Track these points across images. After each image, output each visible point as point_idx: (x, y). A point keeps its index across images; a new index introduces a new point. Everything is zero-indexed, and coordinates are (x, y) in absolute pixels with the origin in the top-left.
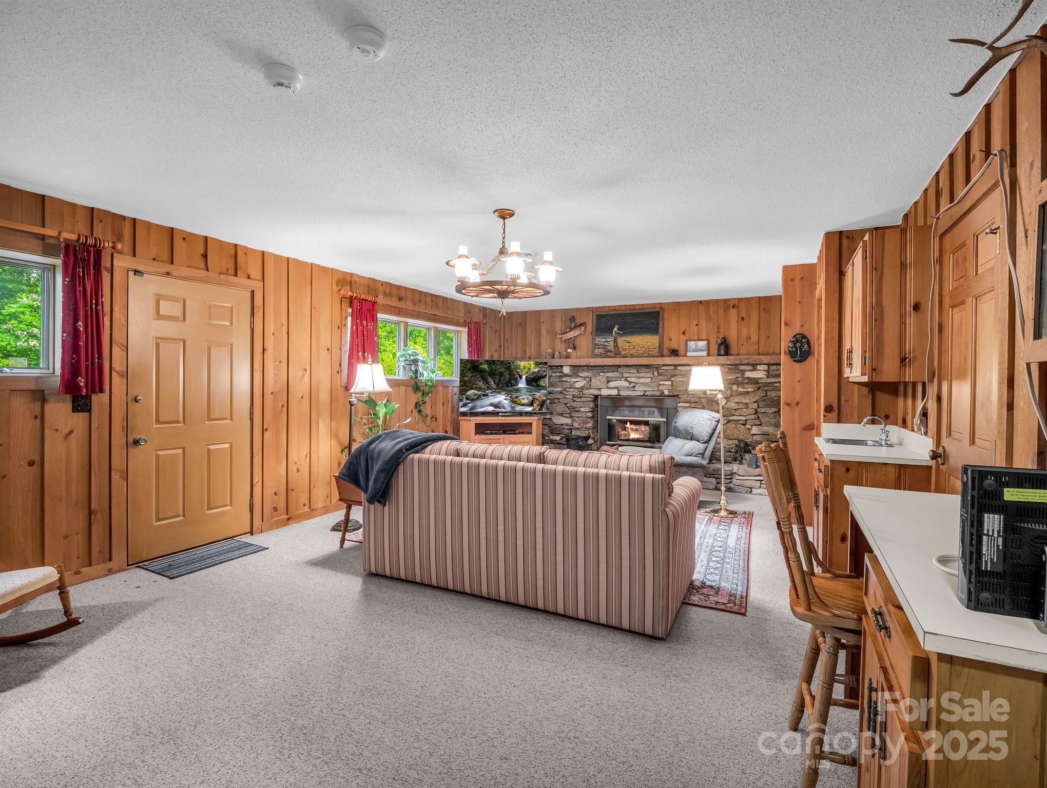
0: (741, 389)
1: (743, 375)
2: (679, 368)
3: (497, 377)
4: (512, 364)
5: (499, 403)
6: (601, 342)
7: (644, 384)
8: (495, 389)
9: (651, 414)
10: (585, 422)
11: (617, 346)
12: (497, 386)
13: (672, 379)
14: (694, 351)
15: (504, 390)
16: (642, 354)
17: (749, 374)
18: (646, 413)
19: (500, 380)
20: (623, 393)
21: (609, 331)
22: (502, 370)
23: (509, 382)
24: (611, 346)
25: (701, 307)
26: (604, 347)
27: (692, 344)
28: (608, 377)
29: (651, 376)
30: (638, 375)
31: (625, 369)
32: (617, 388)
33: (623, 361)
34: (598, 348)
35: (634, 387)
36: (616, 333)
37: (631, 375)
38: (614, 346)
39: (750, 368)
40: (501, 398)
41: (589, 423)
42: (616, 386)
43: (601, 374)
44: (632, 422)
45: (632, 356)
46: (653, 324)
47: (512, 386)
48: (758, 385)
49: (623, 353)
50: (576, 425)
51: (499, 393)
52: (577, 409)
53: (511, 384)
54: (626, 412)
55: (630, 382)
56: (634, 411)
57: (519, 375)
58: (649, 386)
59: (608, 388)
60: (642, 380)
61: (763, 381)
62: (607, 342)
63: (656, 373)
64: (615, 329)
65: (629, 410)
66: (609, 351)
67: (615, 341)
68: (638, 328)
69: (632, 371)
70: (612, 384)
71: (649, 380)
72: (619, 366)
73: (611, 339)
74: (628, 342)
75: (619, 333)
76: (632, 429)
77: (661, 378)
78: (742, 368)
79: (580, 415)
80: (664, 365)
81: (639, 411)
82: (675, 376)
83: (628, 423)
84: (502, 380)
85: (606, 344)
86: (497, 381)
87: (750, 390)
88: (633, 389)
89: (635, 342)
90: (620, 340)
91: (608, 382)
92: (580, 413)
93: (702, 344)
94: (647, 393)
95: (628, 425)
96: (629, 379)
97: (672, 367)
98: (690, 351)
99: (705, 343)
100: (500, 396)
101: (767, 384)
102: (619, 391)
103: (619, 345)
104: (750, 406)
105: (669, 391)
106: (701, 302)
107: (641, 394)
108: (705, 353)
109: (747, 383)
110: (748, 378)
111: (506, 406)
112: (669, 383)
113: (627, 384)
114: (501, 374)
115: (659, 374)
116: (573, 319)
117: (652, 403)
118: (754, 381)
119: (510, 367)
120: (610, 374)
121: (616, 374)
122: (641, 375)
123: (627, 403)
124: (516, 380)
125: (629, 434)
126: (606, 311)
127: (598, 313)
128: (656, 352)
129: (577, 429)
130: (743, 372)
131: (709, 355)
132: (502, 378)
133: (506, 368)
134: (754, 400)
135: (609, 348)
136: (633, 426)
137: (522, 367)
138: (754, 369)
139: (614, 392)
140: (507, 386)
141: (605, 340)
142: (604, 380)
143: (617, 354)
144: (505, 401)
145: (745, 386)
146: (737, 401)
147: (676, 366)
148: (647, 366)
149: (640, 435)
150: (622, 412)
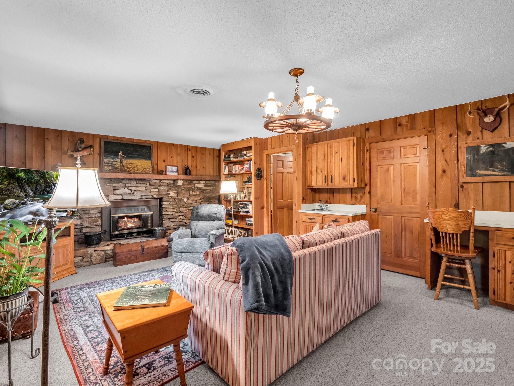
0: (194, 193)
1: (195, 185)
2: (162, 181)
3: (34, 185)
4: (46, 173)
5: (38, 210)
6: (109, 161)
7: (141, 191)
8: (33, 197)
9: (143, 210)
10: (96, 221)
11: (123, 165)
12: (35, 194)
13: (159, 188)
14: (171, 172)
15: (41, 198)
16: (141, 172)
17: (197, 185)
18: (140, 210)
19: (36, 188)
20: (126, 198)
21: (116, 154)
22: (38, 178)
23: (45, 190)
24: (118, 164)
25: (173, 148)
26: (112, 165)
27: (169, 168)
28: (113, 187)
29: (146, 186)
30: (137, 185)
31: (127, 181)
32: (121, 194)
33: (127, 176)
34: (107, 166)
35: (134, 193)
36: (121, 156)
37: (132, 185)
38: (120, 165)
39: (197, 182)
40: (38, 206)
41: (98, 221)
42: (121, 193)
43: (108, 185)
44: (128, 217)
45: (135, 173)
46: (147, 153)
47: (48, 193)
48: (201, 191)
49: (128, 170)
50: (86, 224)
51: (37, 201)
52: (87, 212)
53: (47, 192)
54: (126, 211)
55: (132, 190)
56: (131, 209)
57: (53, 183)
58: (145, 193)
59: (114, 194)
60: (140, 189)
61: (203, 189)
62: (114, 161)
63: (148, 184)
64: (120, 153)
65: (128, 209)
66: (117, 168)
67: (121, 162)
68: (138, 155)
69: (133, 182)
70: (118, 192)
71: (144, 189)
72: (123, 179)
73: (117, 160)
74: (131, 163)
75: (123, 157)
76: (128, 221)
77: (152, 187)
78: (195, 182)
79: (90, 216)
80: (154, 180)
81: (135, 209)
82: (160, 186)
83: (126, 218)
84: (38, 188)
85: (114, 163)
86: (34, 189)
87: (198, 193)
88: (133, 195)
89: (135, 164)
90: (124, 161)
91: (114, 190)
92: (90, 214)
93: (175, 168)
94: (144, 197)
95: (126, 219)
96: (130, 188)
97: (159, 181)
98: (169, 172)
99: (176, 168)
100: (37, 203)
101: (205, 190)
102: (122, 196)
103: (124, 165)
104: (198, 201)
105: (157, 195)
106: (173, 144)
107: (139, 197)
108: (176, 174)
109: (196, 190)
110: (197, 187)
111: (44, 213)
112: (157, 190)
113: (129, 192)
114: (37, 183)
115: (150, 185)
116: (82, 141)
117: (143, 203)
118: (199, 189)
119: (44, 176)
120: (116, 185)
121: (121, 185)
122: (139, 185)
123: (125, 204)
124: (50, 187)
125: (127, 225)
126: (112, 140)
127: (106, 140)
128: (150, 171)
129: (87, 227)
130: (195, 184)
131: (178, 175)
132: (39, 186)
133: (41, 177)
134: (200, 198)
135: (116, 166)
136: (129, 220)
137: (54, 176)
138: (200, 183)
139: (120, 197)
140: (43, 194)
141: (112, 160)
142: (111, 189)
143: (123, 171)
144: (43, 209)
145: (196, 191)
146: (192, 199)
147: (161, 180)
148: (144, 180)
149: (134, 224)
150: (122, 211)
